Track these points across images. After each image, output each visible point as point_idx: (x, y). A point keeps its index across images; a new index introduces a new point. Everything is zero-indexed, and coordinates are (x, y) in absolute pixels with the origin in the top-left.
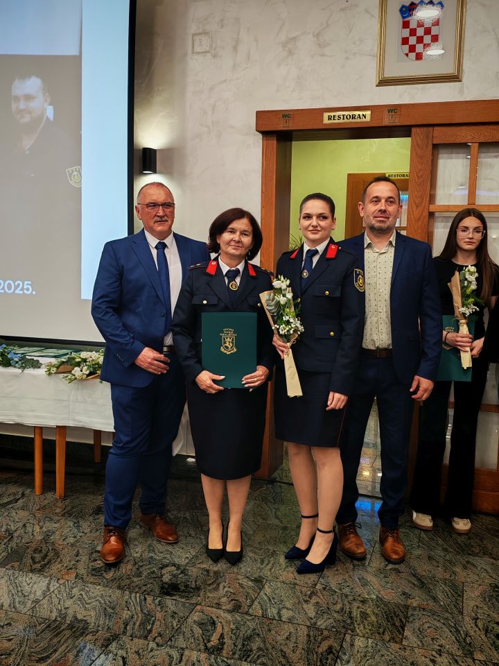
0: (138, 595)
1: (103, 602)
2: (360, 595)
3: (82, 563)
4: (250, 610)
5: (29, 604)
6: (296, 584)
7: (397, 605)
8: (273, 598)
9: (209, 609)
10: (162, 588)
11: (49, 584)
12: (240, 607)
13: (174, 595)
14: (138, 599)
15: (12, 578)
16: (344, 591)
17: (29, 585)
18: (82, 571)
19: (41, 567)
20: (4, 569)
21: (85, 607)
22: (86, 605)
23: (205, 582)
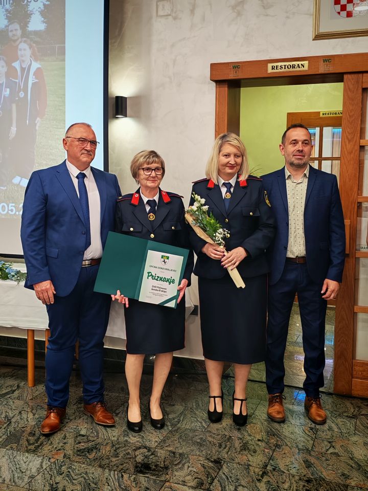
0: (116, 472)
1: (87, 478)
2: (305, 476)
3: (68, 445)
4: (211, 487)
5: (26, 480)
6: (250, 465)
7: (338, 485)
8: (231, 477)
9: (176, 485)
10: (136, 467)
11: (42, 462)
12: (202, 484)
13: (146, 473)
15: (11, 457)
16: (291, 471)
17: (25, 463)
18: (70, 452)
19: (35, 448)
20: (5, 450)
21: (73, 483)
22: (73, 481)
23: (172, 463)
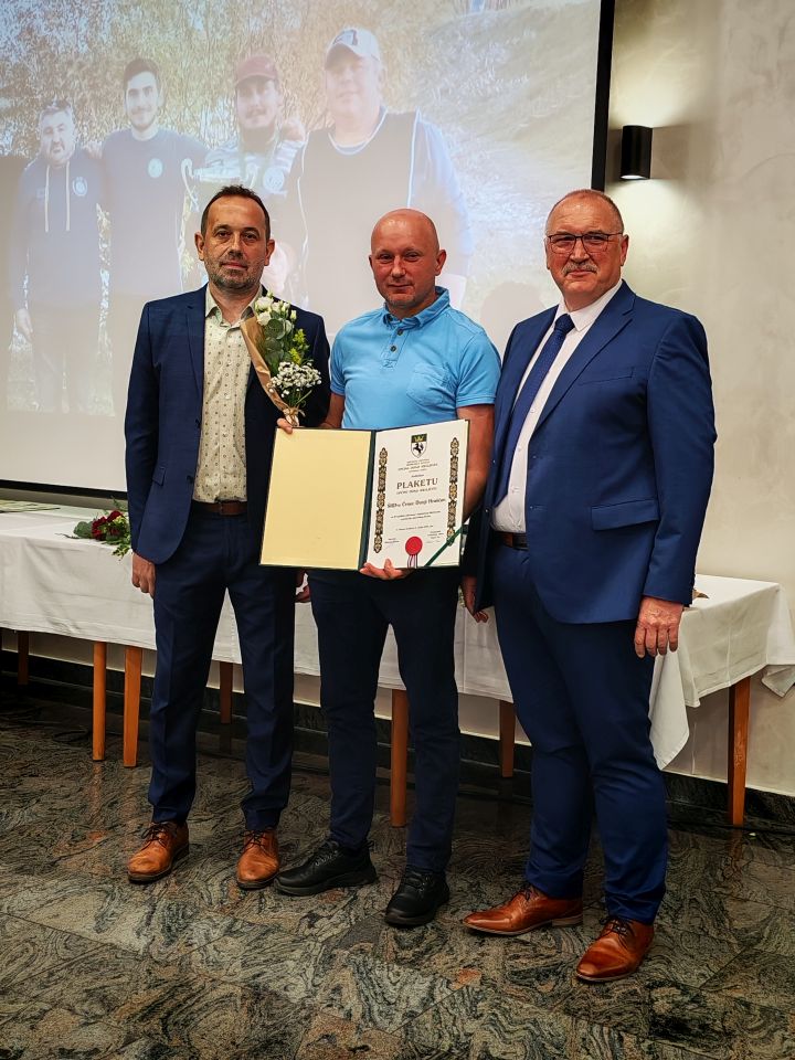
0: (605, 1029)
1: (538, 1033)
3: (491, 958)
5: (398, 1018)
10: (654, 1023)
11: (432, 988)
13: (679, 1039)
14: (606, 1037)
15: (362, 969)
17: (395, 984)
18: (494, 974)
19: (413, 956)
20: (347, 952)
21: (505, 1038)
22: (507, 1036)
23: (742, 1024)
